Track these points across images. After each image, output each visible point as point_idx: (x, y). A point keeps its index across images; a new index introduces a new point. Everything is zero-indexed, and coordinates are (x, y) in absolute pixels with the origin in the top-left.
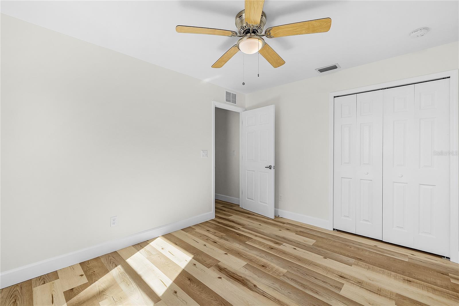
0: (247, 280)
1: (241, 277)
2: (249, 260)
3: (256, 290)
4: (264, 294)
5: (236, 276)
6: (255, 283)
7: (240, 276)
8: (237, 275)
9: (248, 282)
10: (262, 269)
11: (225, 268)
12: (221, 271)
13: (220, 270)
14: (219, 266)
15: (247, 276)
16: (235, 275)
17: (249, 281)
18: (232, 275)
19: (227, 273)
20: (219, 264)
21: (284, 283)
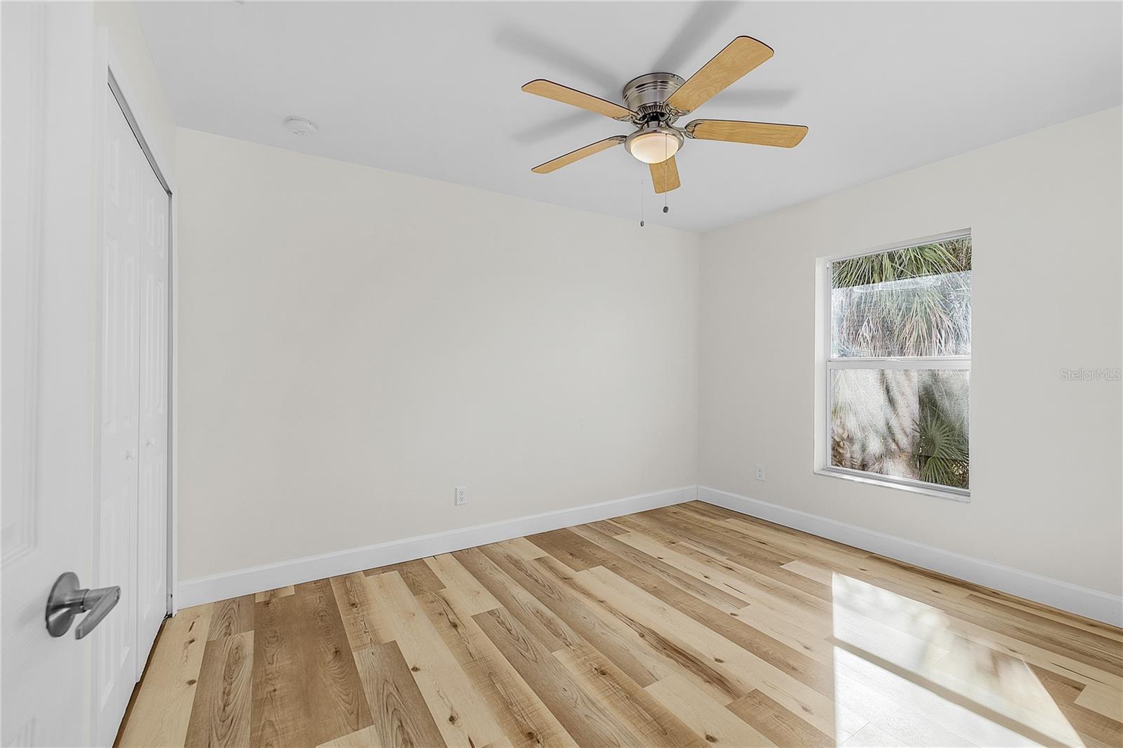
0: (656, 648)
1: (668, 656)
2: (635, 700)
3: (642, 628)
4: (631, 622)
5: (680, 660)
6: (640, 641)
7: (671, 658)
8: (677, 661)
9: (655, 643)
10: (610, 666)
11: (709, 682)
12: (719, 677)
13: (722, 679)
14: (729, 692)
15: (653, 655)
16: (682, 662)
17: (652, 645)
18: (689, 664)
19: (704, 669)
20: (729, 701)
21: (581, 633)
